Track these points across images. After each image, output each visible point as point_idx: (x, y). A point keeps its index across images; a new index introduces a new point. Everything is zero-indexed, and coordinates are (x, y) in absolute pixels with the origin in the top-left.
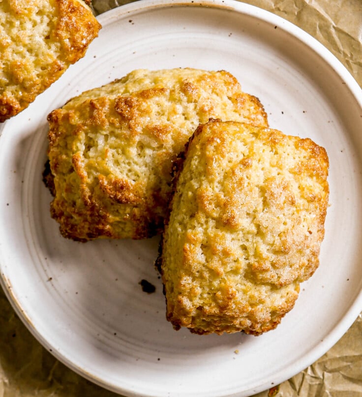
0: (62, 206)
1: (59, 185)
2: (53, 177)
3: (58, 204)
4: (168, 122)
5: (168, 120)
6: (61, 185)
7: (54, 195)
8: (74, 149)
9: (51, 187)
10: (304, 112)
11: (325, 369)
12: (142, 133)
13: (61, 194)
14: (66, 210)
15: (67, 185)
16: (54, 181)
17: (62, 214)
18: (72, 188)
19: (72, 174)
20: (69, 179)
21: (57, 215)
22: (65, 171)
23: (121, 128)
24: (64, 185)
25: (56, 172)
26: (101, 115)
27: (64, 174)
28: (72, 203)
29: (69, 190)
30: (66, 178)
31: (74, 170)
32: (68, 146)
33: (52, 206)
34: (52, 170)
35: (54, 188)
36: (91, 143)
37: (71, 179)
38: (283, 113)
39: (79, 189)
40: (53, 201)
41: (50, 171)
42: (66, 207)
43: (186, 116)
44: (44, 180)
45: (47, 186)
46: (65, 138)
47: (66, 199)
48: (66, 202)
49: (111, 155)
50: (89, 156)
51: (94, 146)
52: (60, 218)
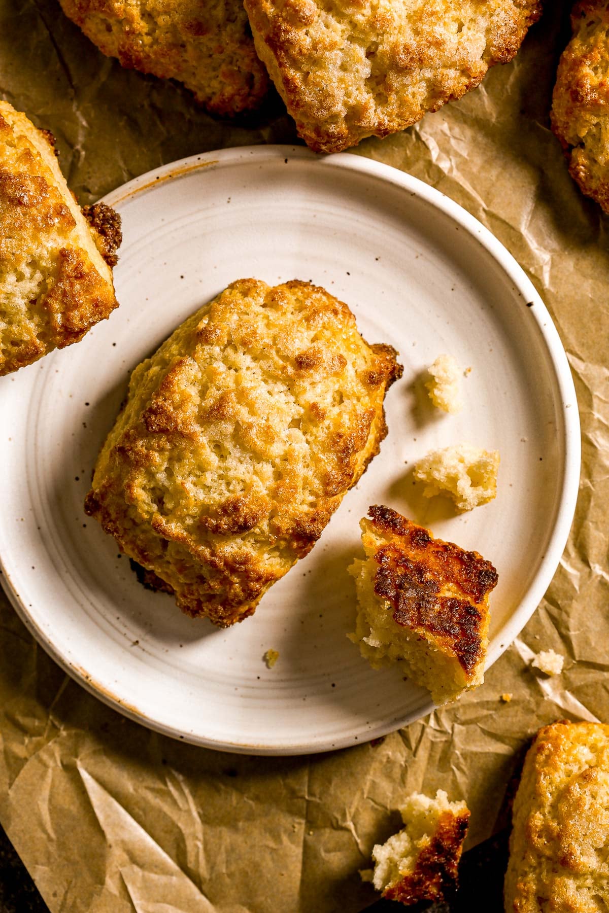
0: (192, 594)
1: (166, 573)
2: (152, 572)
3: (185, 596)
4: (220, 392)
5: (218, 389)
6: (169, 571)
7: (172, 593)
8: (146, 516)
9: (161, 587)
10: (377, 259)
11: (455, 719)
12: (203, 429)
13: (178, 582)
14: (199, 594)
15: (175, 564)
16: (157, 574)
17: (200, 603)
18: (184, 562)
19: (169, 548)
20: (171, 555)
21: (195, 609)
22: (158, 552)
23: (175, 445)
24: (172, 568)
25: (150, 561)
26: (141, 451)
27: (161, 557)
28: (199, 580)
29: (182, 568)
30: (167, 558)
31: (167, 542)
32: (137, 520)
33: (180, 606)
34: (143, 565)
35: (165, 584)
36: (158, 492)
37: (173, 554)
38: (348, 274)
39: (191, 556)
40: (177, 599)
41: (144, 569)
42: (197, 590)
43: (234, 368)
44: (147, 586)
45: (154, 590)
46: (125, 516)
47: (188, 582)
48: (191, 584)
49: (192, 486)
50: (168, 509)
51: (164, 493)
52: (203, 610)
